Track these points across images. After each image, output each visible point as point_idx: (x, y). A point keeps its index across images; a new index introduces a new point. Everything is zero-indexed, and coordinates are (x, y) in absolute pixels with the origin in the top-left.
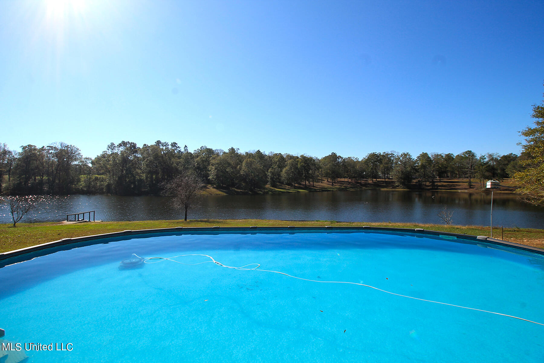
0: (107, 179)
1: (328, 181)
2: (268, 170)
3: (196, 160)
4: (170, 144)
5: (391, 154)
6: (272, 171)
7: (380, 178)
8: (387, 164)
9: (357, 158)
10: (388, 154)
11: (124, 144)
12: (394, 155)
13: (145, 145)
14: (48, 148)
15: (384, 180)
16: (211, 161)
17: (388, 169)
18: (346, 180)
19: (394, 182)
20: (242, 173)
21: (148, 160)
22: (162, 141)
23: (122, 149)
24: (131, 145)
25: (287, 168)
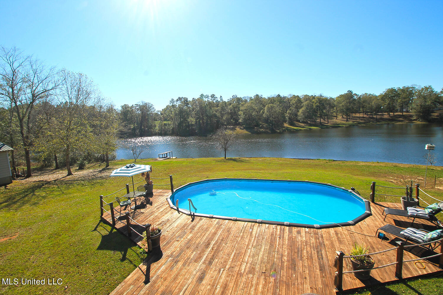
0: (171, 124)
1: (343, 117)
2: (287, 111)
3: (229, 107)
4: (210, 96)
5: (411, 88)
6: (290, 112)
7: (397, 111)
8: (404, 98)
9: (374, 94)
10: (408, 88)
11: (180, 99)
12: (415, 88)
13: (193, 99)
14: (136, 106)
15: (401, 114)
16: (241, 108)
17: (406, 103)
18: (361, 115)
19: (411, 116)
20: (264, 116)
21: (196, 110)
22: (205, 94)
23: (179, 103)
24: (184, 99)
25: (303, 108)
